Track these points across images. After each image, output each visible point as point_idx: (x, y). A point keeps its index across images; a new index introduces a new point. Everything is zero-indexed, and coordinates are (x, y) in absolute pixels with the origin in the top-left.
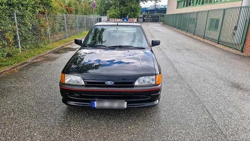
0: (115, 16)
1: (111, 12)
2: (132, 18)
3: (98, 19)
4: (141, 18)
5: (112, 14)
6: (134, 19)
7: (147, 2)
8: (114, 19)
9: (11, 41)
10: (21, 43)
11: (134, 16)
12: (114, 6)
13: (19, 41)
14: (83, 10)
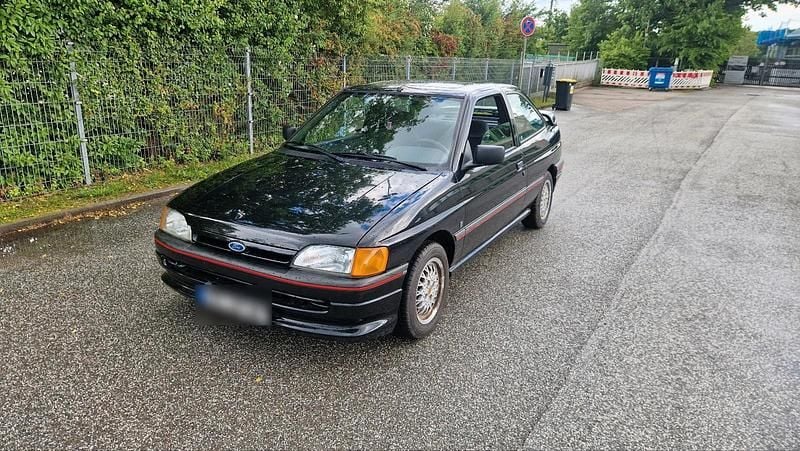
0: (626, 61)
1: (616, 45)
2: (693, 68)
3: (542, 70)
4: (740, 68)
5: (615, 52)
6: (701, 71)
7: (775, 9)
8: (619, 71)
9: (226, 122)
10: (255, 129)
11: (702, 62)
12: (626, 27)
13: (251, 125)
14: (497, 42)
